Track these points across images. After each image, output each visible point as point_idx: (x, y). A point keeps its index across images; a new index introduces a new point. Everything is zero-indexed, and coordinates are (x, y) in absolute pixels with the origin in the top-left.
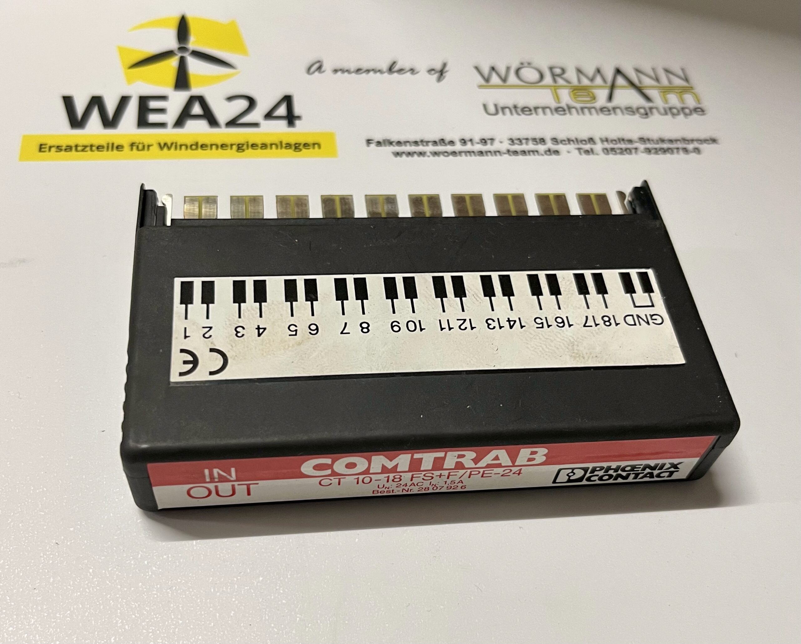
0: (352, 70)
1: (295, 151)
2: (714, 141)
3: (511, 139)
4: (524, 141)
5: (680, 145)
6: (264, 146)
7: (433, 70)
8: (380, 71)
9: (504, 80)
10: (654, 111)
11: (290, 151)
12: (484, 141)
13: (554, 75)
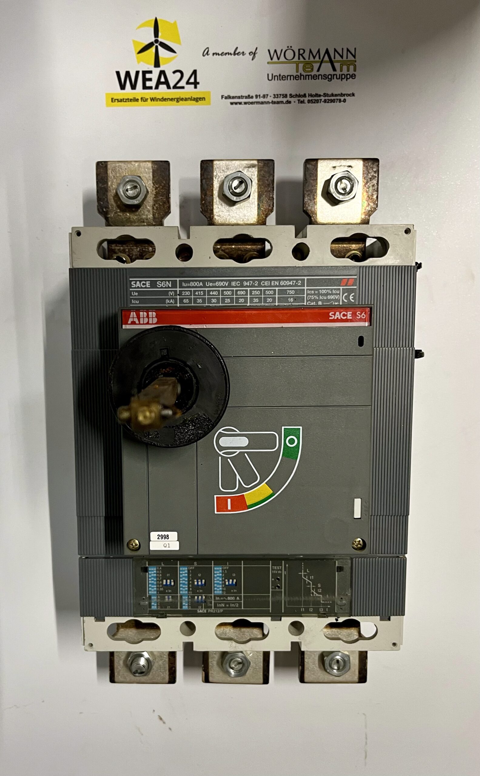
0: (220, 53)
1: (196, 102)
2: (353, 95)
3: (274, 95)
4: (279, 96)
5: (339, 98)
6: (186, 99)
7: (252, 52)
8: (231, 54)
9: (278, 59)
10: (335, 76)
11: (194, 102)
12: (264, 96)
13: (299, 54)
